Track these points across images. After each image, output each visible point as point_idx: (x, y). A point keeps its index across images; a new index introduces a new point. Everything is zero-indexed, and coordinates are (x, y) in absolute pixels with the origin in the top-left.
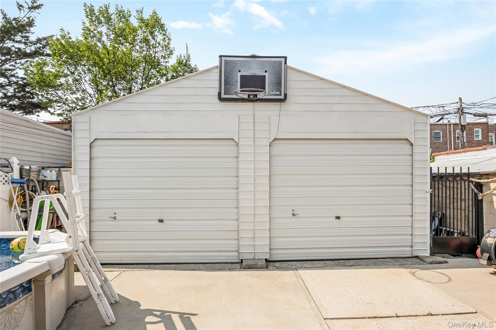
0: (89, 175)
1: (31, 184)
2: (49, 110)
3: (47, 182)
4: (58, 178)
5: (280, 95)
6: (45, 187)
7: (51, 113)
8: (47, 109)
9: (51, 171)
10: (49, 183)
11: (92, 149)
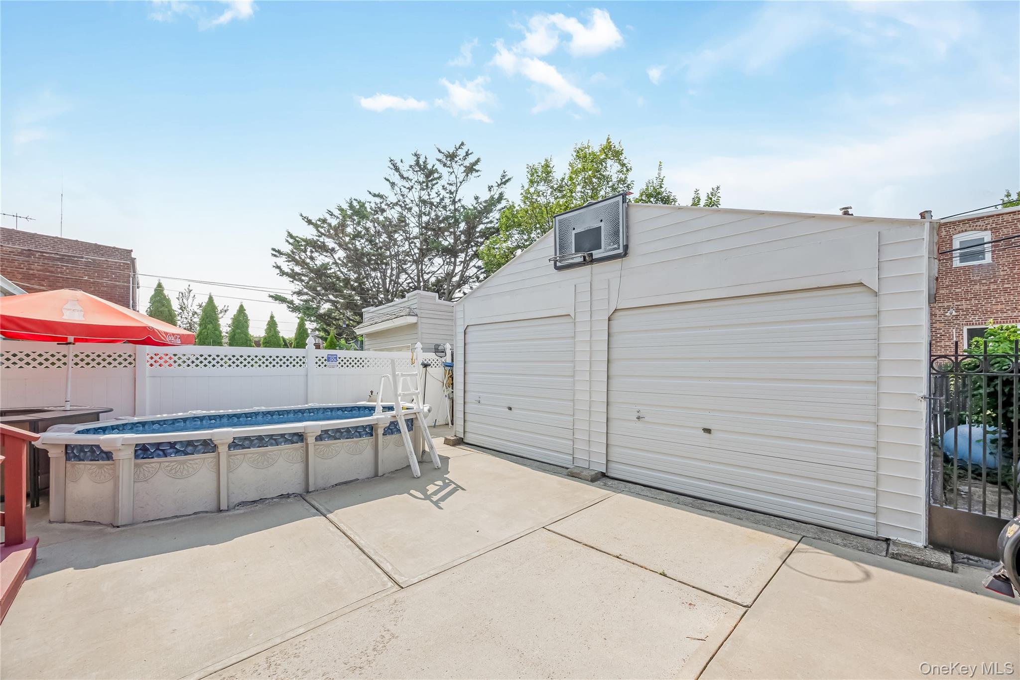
0: (463, 360)
5: (619, 248)
11: (466, 335)
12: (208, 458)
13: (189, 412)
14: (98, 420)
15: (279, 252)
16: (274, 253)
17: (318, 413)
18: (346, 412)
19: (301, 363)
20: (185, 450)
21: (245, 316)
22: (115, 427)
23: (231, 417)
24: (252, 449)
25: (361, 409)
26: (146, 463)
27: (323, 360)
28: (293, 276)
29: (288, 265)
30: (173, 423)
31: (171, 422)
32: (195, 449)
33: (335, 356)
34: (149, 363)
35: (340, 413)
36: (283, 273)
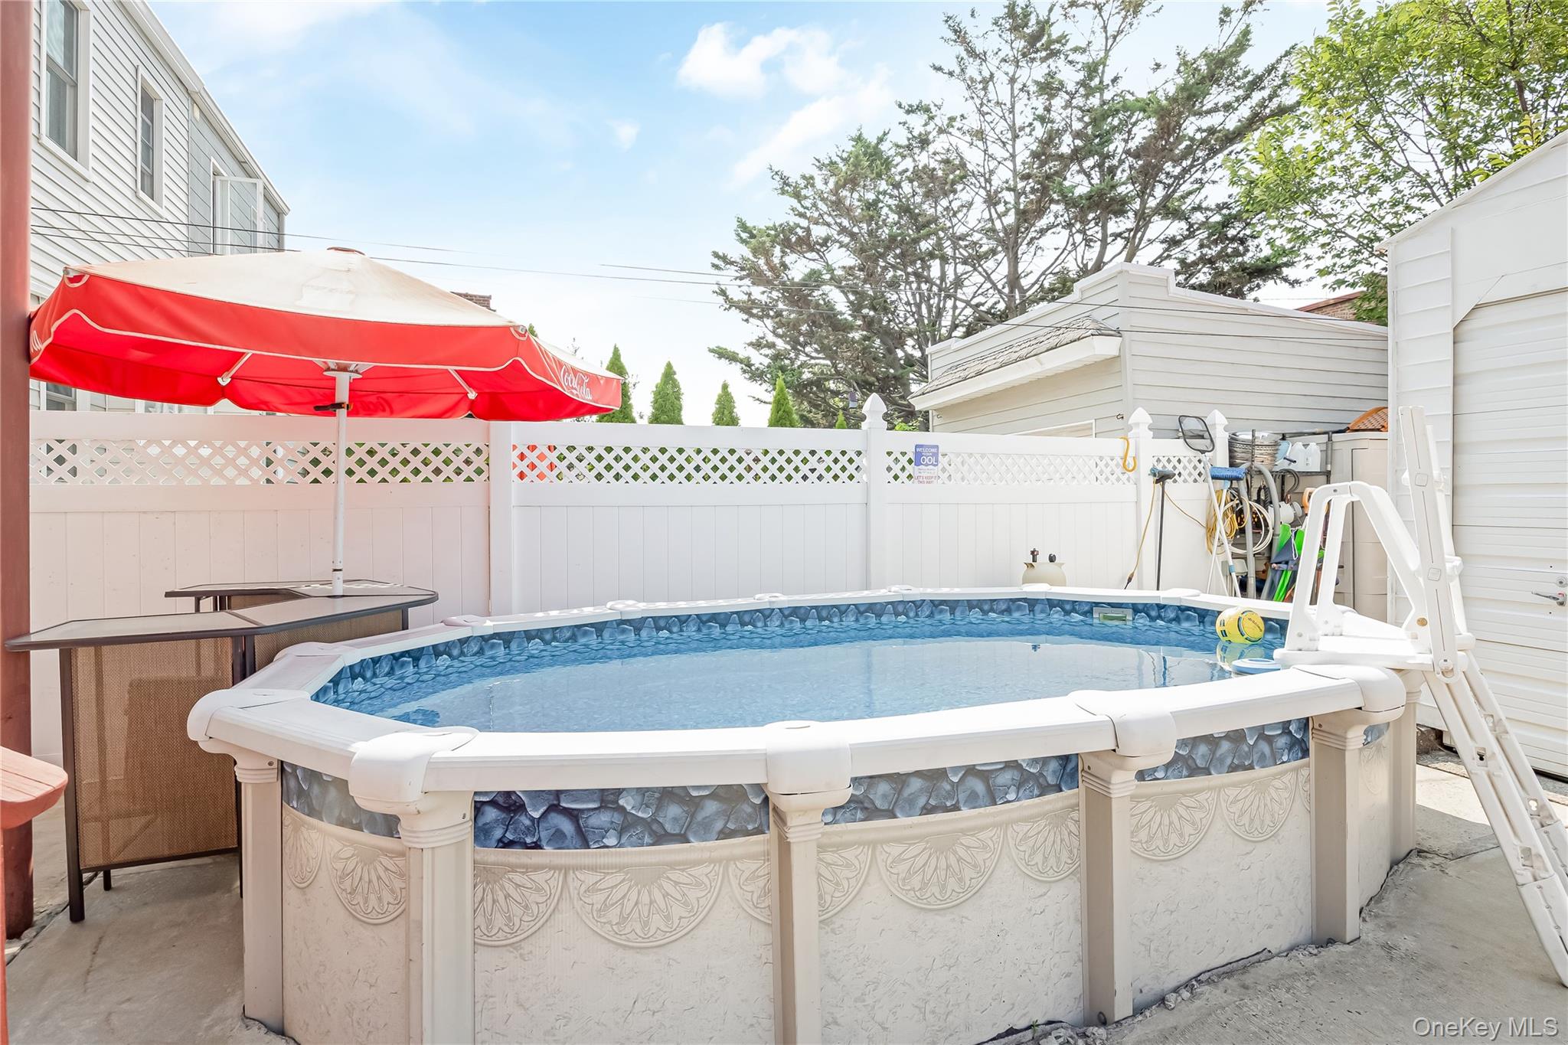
0: (1449, 438)
1: (1257, 483)
2: (1284, 275)
3: (1296, 475)
4: (1326, 464)
6: (1289, 492)
7: (1290, 284)
8: (1280, 273)
9: (1306, 446)
10: (1301, 479)
11: (1461, 346)
12: (741, 858)
13: (609, 605)
14: (405, 627)
15: (724, 258)
16: (717, 261)
17: (917, 615)
18: (993, 615)
19: (851, 469)
20: (654, 820)
21: (675, 385)
22: (442, 649)
23: (704, 623)
24: (902, 820)
25: (1038, 608)
26: (513, 868)
27: (904, 461)
28: (748, 308)
29: (740, 286)
30: (573, 638)
31: (568, 634)
32: (693, 816)
33: (933, 450)
34: (517, 471)
35: (975, 615)
36: (732, 304)
